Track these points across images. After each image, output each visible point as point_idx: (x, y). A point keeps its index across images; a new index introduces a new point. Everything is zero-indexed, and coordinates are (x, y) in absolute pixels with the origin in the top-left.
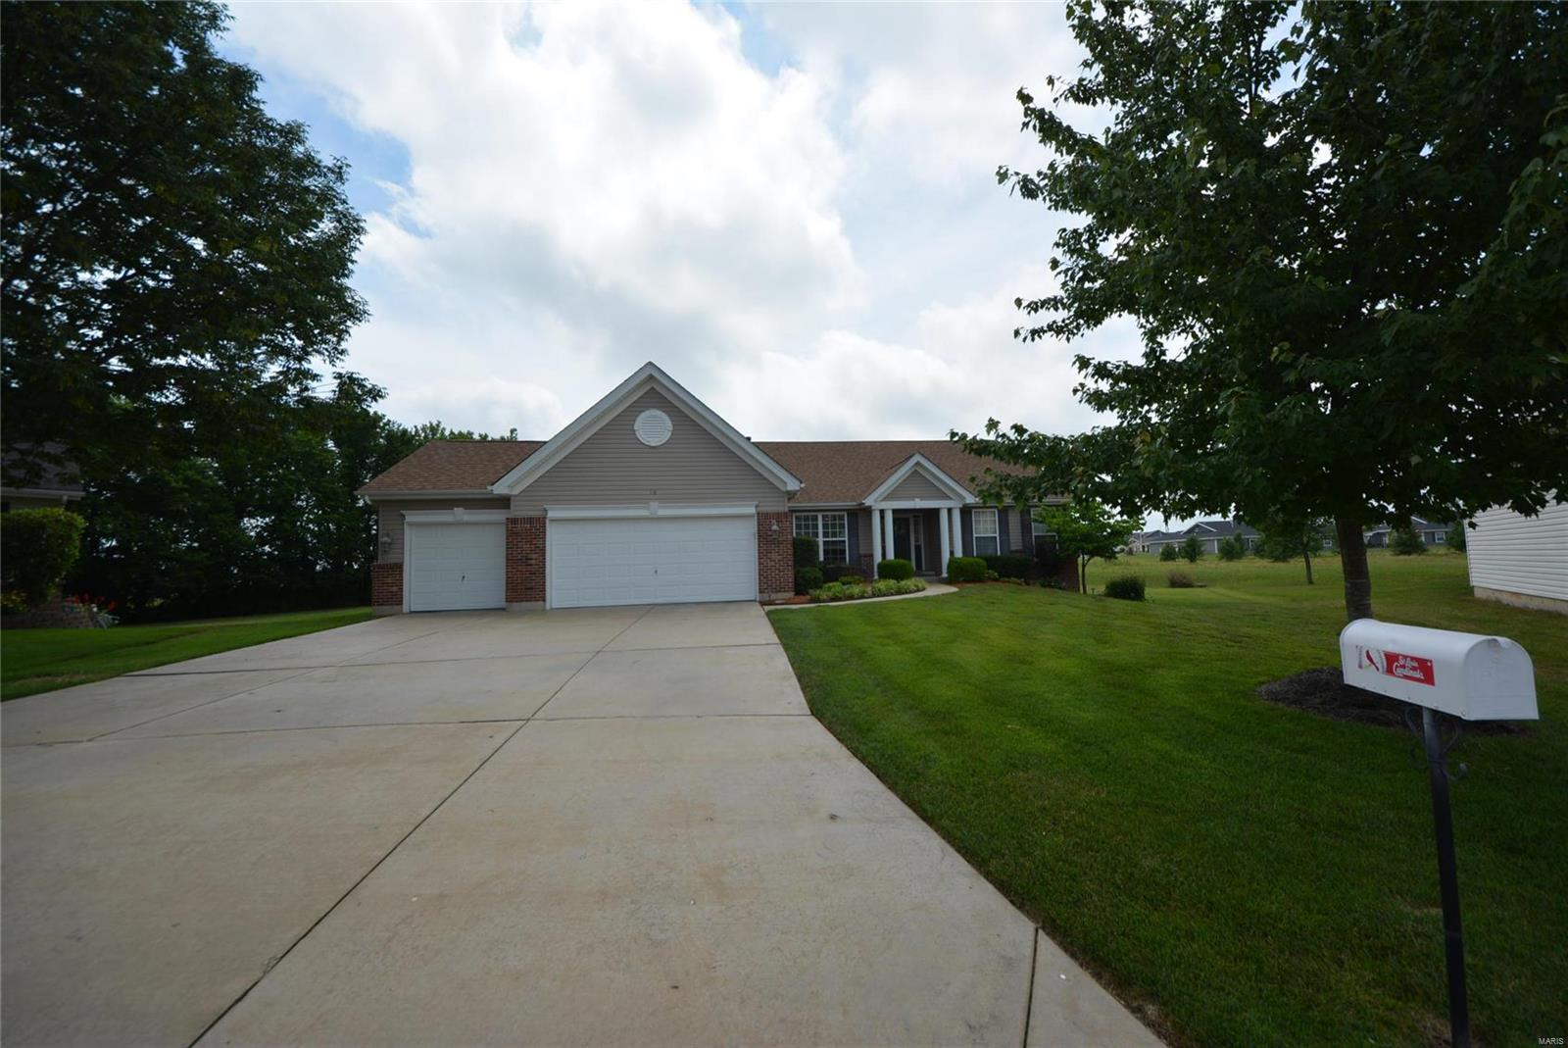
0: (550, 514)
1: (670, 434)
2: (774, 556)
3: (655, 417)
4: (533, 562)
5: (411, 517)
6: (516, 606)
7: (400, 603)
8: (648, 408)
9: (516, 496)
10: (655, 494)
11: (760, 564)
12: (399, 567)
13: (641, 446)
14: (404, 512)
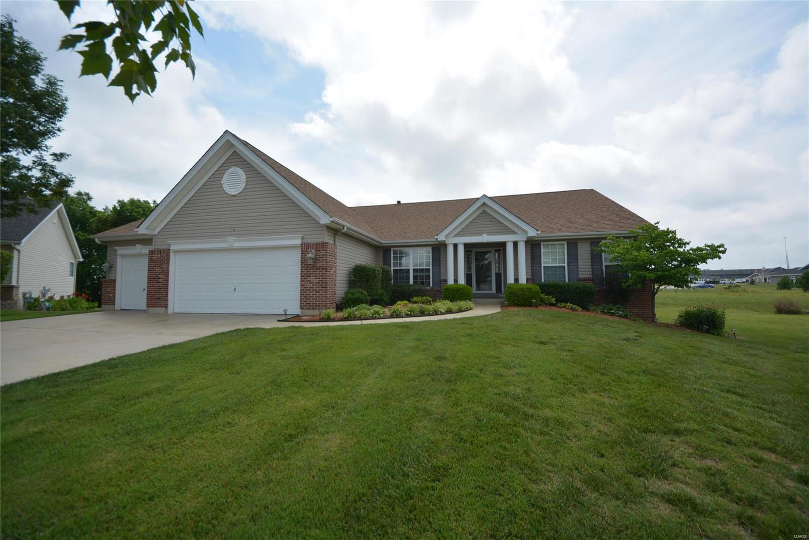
0: (173, 247)
1: (244, 184)
2: (312, 279)
3: (234, 172)
4: (160, 280)
5: (121, 251)
6: (152, 310)
7: (113, 303)
8: (230, 167)
9: (155, 235)
10: (234, 231)
11: (301, 285)
12: (114, 281)
13: (226, 195)
14: (116, 248)
